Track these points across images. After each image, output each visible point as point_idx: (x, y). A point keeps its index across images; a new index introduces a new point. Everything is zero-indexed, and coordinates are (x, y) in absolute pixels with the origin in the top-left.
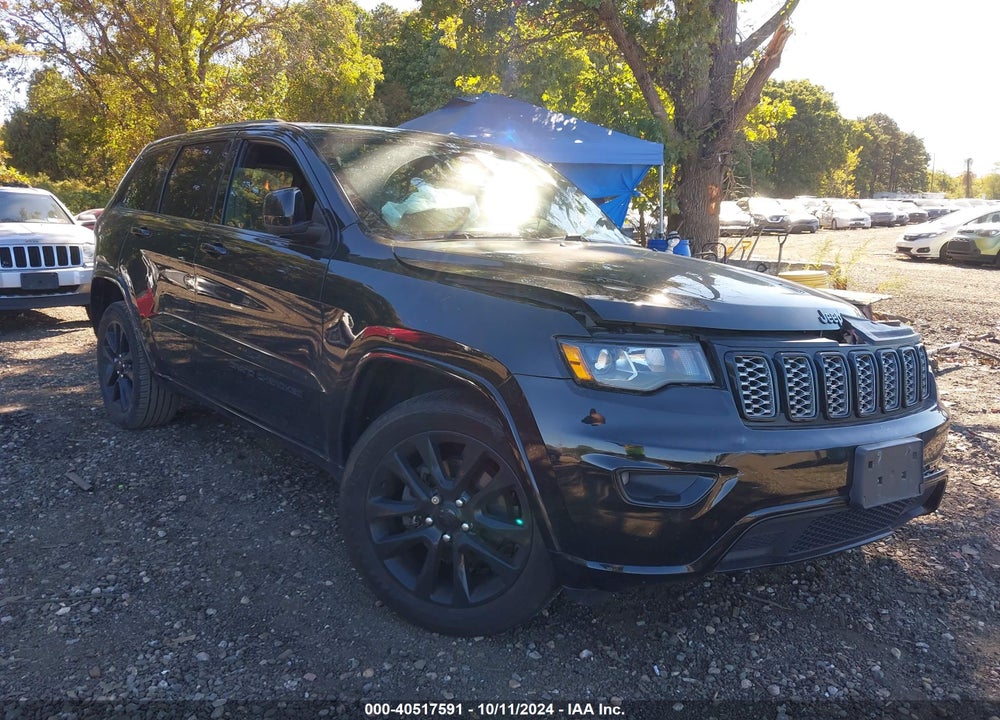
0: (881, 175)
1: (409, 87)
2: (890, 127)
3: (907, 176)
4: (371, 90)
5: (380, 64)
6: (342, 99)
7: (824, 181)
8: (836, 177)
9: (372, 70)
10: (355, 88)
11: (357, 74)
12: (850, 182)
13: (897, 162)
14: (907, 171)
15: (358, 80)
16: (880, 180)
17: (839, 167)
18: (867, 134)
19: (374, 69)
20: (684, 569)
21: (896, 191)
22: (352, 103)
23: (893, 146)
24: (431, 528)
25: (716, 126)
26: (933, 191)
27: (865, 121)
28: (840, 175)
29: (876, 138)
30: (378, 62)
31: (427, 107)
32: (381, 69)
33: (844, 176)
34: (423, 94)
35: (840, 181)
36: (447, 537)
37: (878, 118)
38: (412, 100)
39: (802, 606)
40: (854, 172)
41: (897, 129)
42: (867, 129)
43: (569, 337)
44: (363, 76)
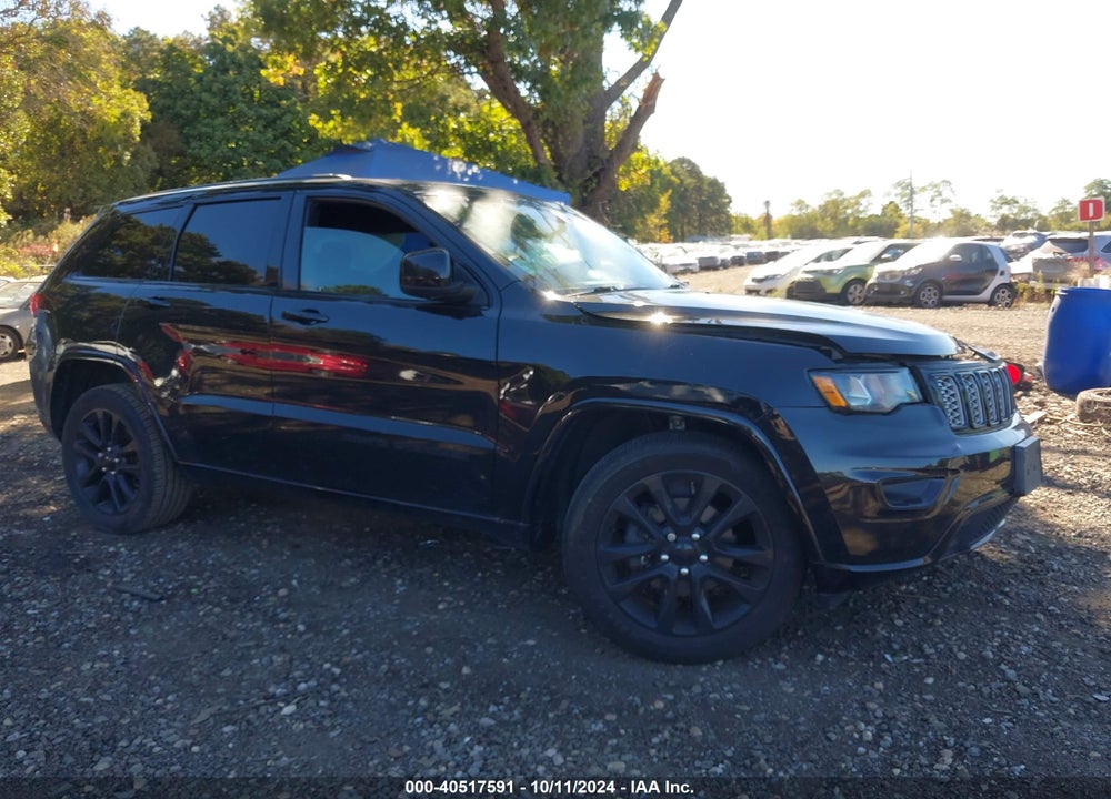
0: (689, 219)
1: (183, 127)
2: (694, 171)
3: (714, 219)
4: (137, 129)
5: (145, 100)
6: (100, 141)
7: (639, 227)
8: (649, 222)
9: (136, 107)
10: (116, 127)
11: (117, 112)
12: (662, 227)
13: (703, 206)
14: (713, 215)
15: (119, 119)
16: (689, 223)
17: (653, 212)
18: (673, 178)
19: (139, 108)
20: (920, 562)
21: (705, 235)
22: (113, 146)
23: (699, 189)
24: (666, 565)
25: (596, 175)
26: (737, 233)
27: (670, 164)
28: (653, 220)
29: (682, 181)
30: (141, 97)
31: (207, 151)
32: (146, 105)
33: (657, 221)
34: (200, 137)
35: (652, 226)
36: (685, 571)
37: (682, 161)
38: (188, 143)
39: (944, 595)
40: (665, 216)
41: (701, 173)
42: (674, 173)
43: (820, 370)
44: (125, 115)
